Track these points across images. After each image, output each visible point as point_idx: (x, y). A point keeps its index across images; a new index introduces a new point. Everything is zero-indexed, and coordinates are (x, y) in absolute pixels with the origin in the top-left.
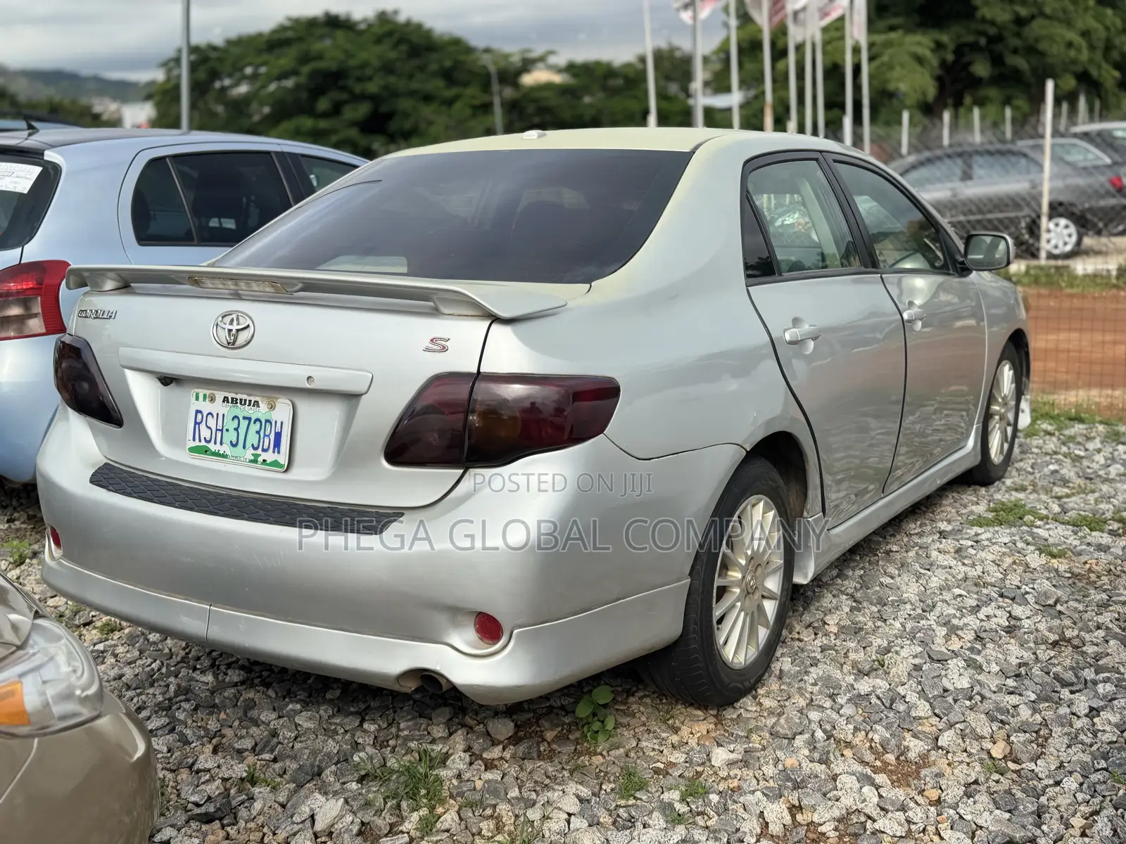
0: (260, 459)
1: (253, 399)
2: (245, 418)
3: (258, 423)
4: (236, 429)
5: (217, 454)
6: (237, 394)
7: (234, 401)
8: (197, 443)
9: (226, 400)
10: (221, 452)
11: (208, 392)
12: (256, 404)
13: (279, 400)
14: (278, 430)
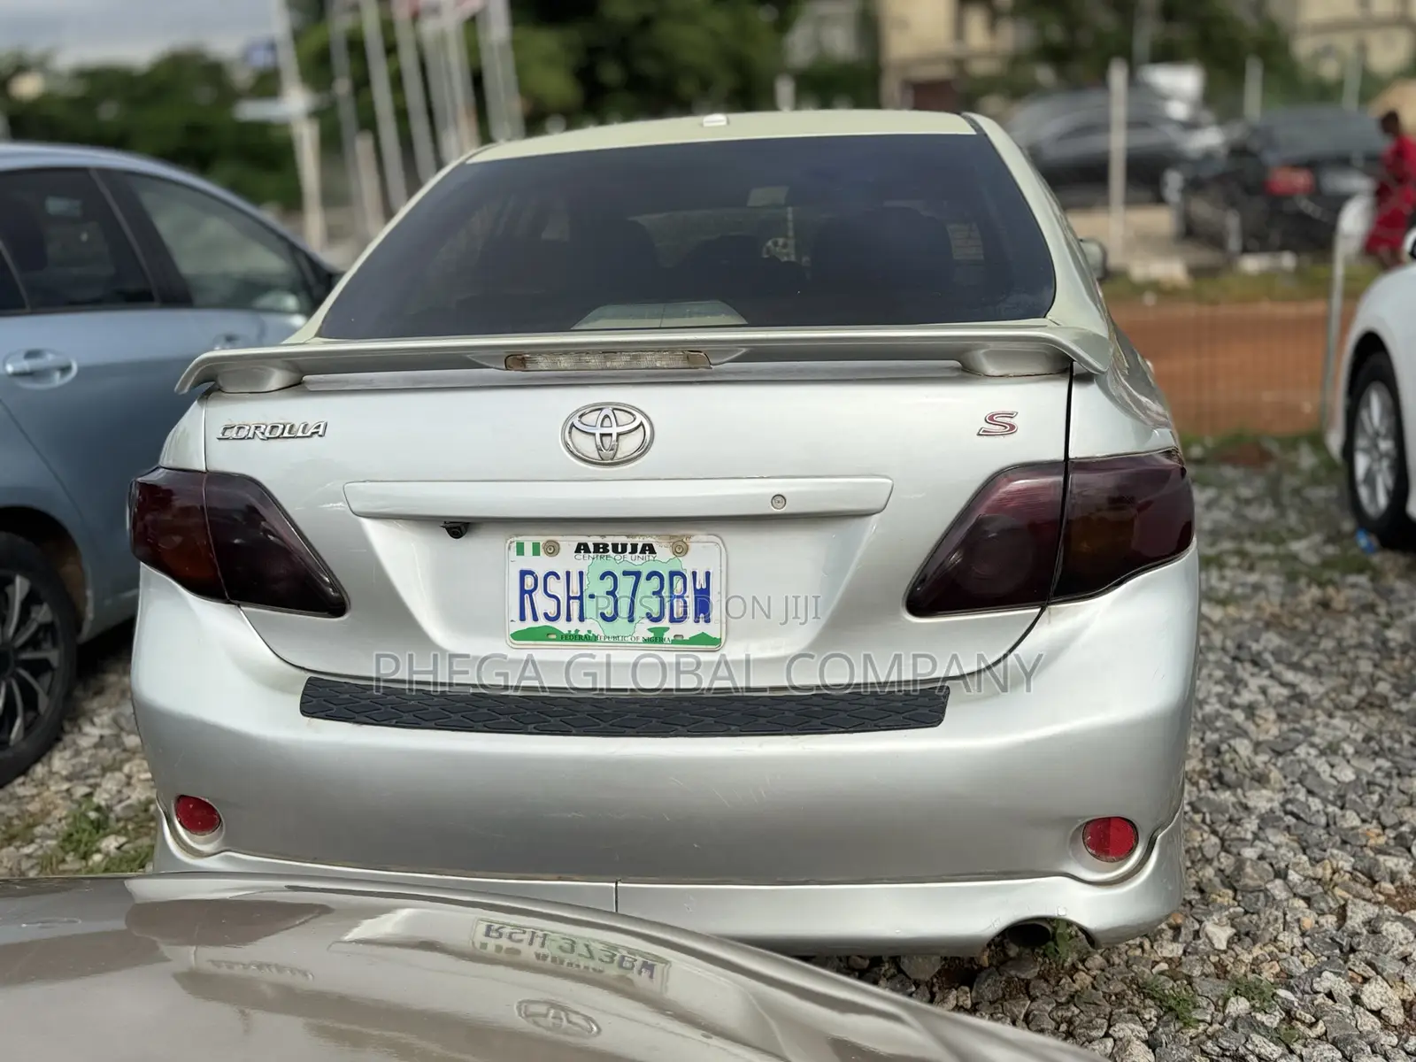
0: (668, 635)
1: (640, 542)
2: (626, 573)
3: (656, 580)
4: (612, 593)
5: (576, 637)
6: (603, 536)
7: (600, 549)
8: (529, 623)
9: (583, 548)
10: (583, 633)
11: (542, 540)
12: (648, 548)
13: (693, 539)
14: (701, 583)
